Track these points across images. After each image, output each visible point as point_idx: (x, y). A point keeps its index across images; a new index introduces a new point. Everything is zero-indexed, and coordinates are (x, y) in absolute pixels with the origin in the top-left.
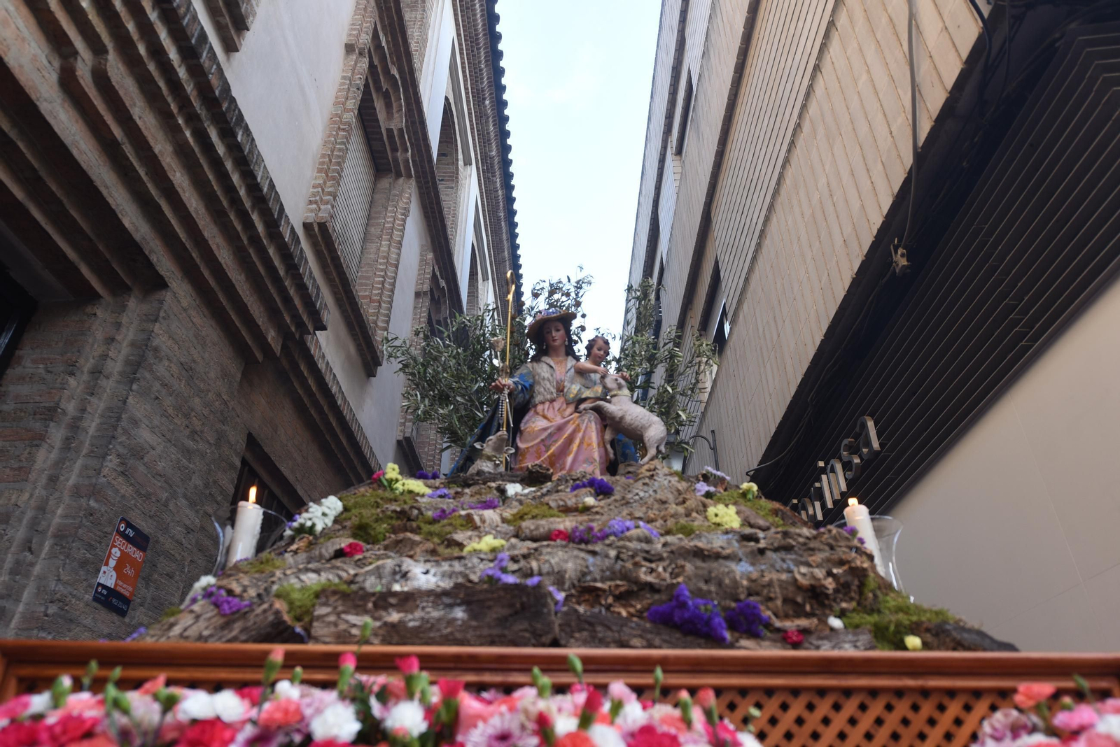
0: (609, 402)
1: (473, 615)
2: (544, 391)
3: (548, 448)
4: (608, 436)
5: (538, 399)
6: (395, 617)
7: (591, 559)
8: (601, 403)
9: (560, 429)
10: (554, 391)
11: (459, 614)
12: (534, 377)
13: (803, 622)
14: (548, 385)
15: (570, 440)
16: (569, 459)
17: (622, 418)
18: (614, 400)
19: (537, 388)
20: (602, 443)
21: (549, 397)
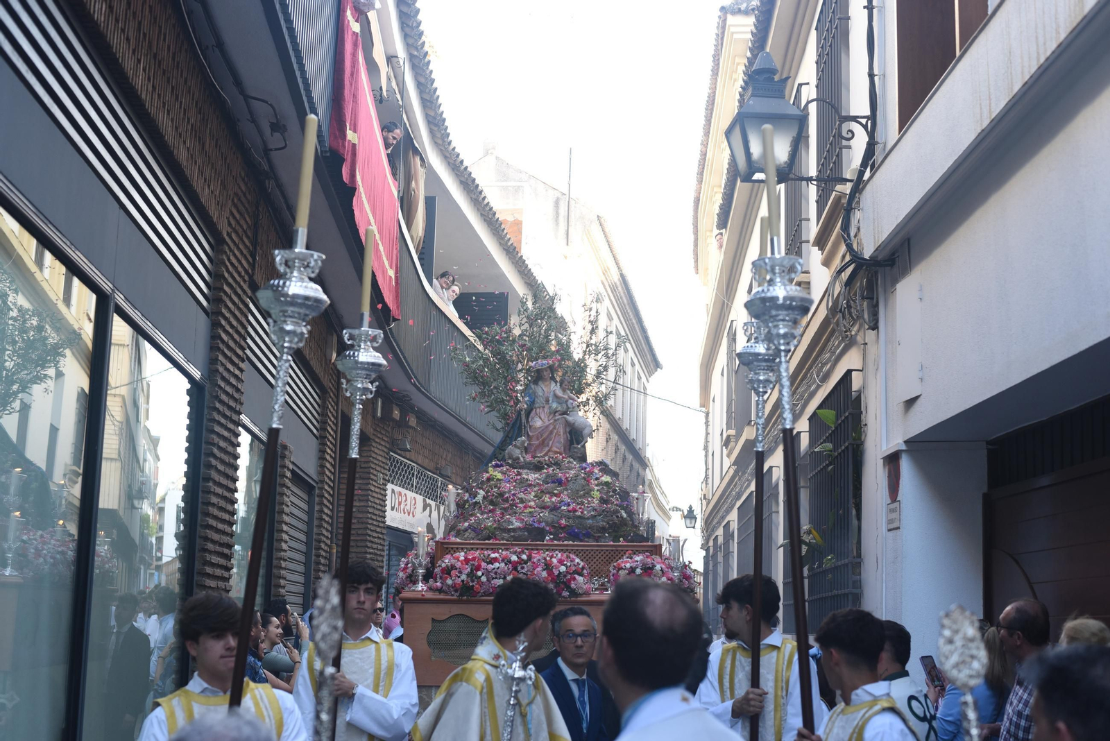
0: (567, 415)
1: (529, 534)
2: (540, 401)
3: (542, 435)
4: (568, 430)
5: (537, 405)
6: (513, 534)
7: (555, 517)
8: (565, 416)
9: (547, 427)
10: (544, 402)
11: (526, 533)
12: (535, 394)
13: (599, 535)
14: (542, 400)
15: (551, 432)
16: (551, 442)
17: (574, 423)
18: (571, 413)
19: (536, 399)
20: (565, 432)
21: (542, 405)
